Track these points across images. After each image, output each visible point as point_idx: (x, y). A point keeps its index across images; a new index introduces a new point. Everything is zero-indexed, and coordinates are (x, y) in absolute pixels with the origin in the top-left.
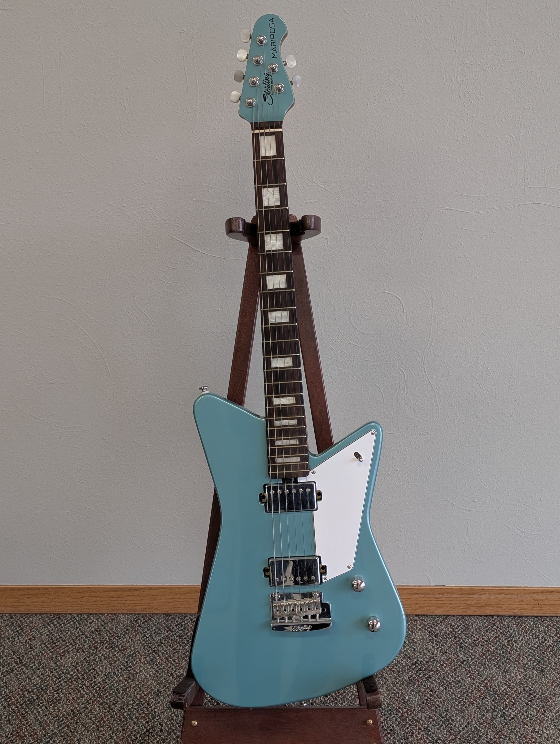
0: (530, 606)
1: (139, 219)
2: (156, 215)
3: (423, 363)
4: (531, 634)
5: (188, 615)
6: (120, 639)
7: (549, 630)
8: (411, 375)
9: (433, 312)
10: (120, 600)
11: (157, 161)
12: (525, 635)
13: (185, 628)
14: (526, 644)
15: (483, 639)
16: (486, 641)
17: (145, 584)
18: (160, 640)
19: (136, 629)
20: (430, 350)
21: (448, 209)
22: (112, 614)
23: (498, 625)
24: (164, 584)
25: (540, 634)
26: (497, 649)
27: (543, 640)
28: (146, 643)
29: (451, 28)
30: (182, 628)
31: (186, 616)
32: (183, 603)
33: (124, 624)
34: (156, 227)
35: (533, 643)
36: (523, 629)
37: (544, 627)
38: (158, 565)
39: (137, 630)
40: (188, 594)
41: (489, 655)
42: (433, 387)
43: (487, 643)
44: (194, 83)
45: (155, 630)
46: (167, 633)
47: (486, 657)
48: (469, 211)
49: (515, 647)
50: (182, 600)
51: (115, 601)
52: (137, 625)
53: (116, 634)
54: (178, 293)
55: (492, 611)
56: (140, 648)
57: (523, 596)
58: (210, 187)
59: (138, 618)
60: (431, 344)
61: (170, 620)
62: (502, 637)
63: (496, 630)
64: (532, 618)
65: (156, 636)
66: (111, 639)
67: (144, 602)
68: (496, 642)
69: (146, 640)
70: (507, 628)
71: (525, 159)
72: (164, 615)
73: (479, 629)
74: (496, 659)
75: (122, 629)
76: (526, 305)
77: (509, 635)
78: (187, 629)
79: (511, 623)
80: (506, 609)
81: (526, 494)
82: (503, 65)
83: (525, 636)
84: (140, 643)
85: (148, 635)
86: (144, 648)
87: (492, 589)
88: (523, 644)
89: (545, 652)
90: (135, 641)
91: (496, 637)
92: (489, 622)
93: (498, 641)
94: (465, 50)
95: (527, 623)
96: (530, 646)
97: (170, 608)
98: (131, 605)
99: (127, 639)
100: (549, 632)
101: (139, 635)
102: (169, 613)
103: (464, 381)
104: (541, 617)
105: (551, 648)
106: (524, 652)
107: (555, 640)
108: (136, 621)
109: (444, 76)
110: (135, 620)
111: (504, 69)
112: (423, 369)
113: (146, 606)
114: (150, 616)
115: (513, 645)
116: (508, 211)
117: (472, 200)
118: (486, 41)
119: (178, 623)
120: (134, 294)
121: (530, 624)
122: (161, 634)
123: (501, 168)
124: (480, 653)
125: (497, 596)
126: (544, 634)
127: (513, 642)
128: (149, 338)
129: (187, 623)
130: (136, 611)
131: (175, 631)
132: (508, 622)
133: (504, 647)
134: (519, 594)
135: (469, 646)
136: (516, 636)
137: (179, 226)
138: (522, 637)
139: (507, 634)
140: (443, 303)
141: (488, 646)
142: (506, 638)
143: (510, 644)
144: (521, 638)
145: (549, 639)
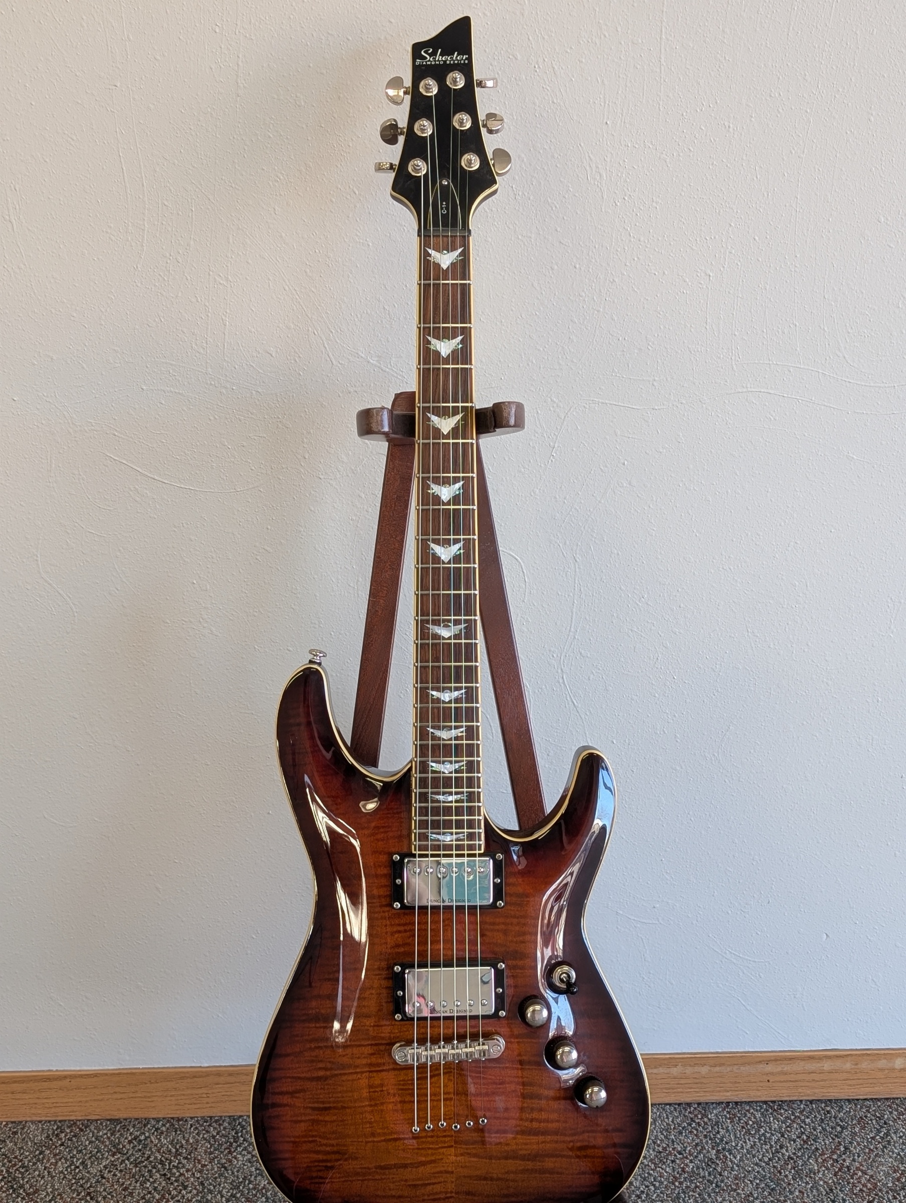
0: (754, 1084)
1: (44, 422)
2: (75, 416)
3: (562, 669)
4: (757, 1136)
5: (152, 1120)
6: (27, 1171)
7: (788, 1127)
8: (540, 690)
9: (577, 582)
10: (27, 1097)
11: (72, 318)
12: (747, 1138)
13: (145, 1146)
14: (748, 1156)
15: (674, 1149)
16: (680, 1153)
17: (73, 1068)
18: (101, 1171)
19: (58, 1151)
20: (572, 646)
21: (599, 402)
22: (14, 1122)
23: (699, 1121)
24: (106, 1067)
25: (773, 1135)
26: (698, 1168)
27: (778, 1147)
28: (75, 1179)
29: (598, 82)
30: (140, 1147)
31: (148, 1123)
32: (142, 1099)
33: (36, 1141)
34: (75, 437)
35: (762, 1153)
36: (743, 1127)
37: (778, 1121)
38: (94, 1035)
39: (59, 1153)
40: (151, 1083)
41: (685, 1178)
42: (580, 711)
43: (681, 1156)
44: (137, 179)
45: (91, 1152)
46: (113, 1157)
47: (681, 1183)
48: (635, 405)
49: (730, 1163)
50: (140, 1095)
51: (19, 1099)
52: (59, 1142)
53: (21, 1161)
54: (119, 554)
55: (688, 1096)
56: (64, 1189)
57: (742, 1068)
58: (171, 365)
59: (61, 1129)
60: (575, 638)
61: (119, 1131)
62: (707, 1144)
63: (697, 1130)
64: (758, 1104)
65: (92, 1163)
66: (12, 1173)
67: (71, 1100)
68: (697, 1153)
69: (75, 1172)
70: (715, 1125)
71: (733, 314)
72: (108, 1123)
73: (667, 1130)
74: (697, 1187)
75: (31, 1152)
76: (738, 566)
77: (718, 1139)
78: (148, 1149)
79: (722, 1116)
80: (713, 1092)
81: (743, 893)
82: (691, 148)
83: (748, 1141)
84: (63, 1179)
85: (79, 1162)
86: (70, 1188)
87: (687, 1058)
88: (743, 1156)
89: (782, 1171)
90: (54, 1174)
91: (697, 1145)
92: (684, 1115)
93: (700, 1152)
94: (624, 122)
95: (749, 1115)
96: (756, 1160)
97: (119, 1110)
98: (47, 1105)
99: (40, 1171)
100: (788, 1131)
101: (62, 1163)
102: (117, 1118)
103: (633, 700)
104: (774, 1102)
105: (792, 1161)
106: (746, 1171)
107: (799, 1146)
108: (57, 1135)
109: (588, 168)
110: (56, 1132)
111: (693, 155)
112: (561, 681)
113: (75, 1106)
114: (83, 1124)
115: (726, 1159)
116: (704, 406)
117: (641, 386)
118: (661, 107)
119: (133, 1137)
120: (37, 557)
121: (755, 1118)
122: (102, 1159)
123: (691, 331)
124: (669, 1177)
125: (697, 1069)
126: (780, 1135)
127: (727, 1153)
128: (68, 633)
129: (149, 1137)
130: (57, 1116)
131: (127, 1152)
132: (716, 1115)
133: (710, 1164)
134: (735, 1064)
135: (650, 1163)
136: (732, 1142)
137: (116, 434)
138: (741, 1142)
139: (715, 1138)
140: (593, 565)
141: (682, 1163)
142: (714, 1144)
143: (722, 1157)
144: (739, 1145)
145: (789, 1145)
